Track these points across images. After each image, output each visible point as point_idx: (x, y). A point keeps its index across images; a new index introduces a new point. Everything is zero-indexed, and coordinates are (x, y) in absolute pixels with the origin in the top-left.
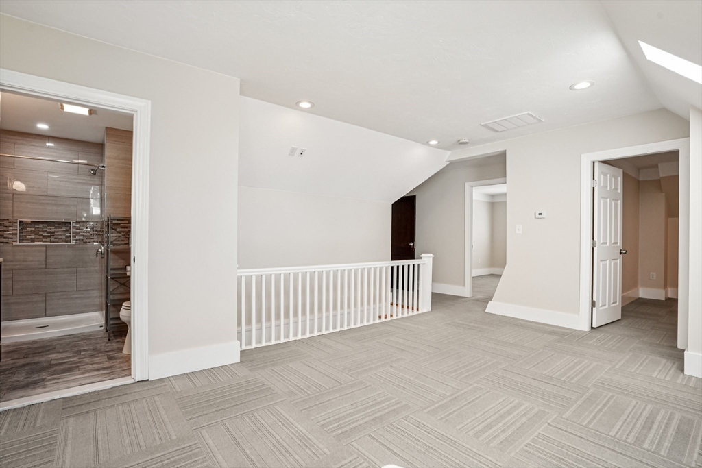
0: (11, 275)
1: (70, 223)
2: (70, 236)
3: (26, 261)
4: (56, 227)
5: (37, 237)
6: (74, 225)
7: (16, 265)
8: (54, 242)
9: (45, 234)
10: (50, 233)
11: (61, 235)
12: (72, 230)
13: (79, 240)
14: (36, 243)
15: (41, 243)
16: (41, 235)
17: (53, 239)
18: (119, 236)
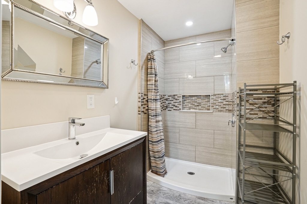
0: (178, 131)
1: (210, 95)
2: (210, 106)
3: (186, 123)
4: (202, 99)
5: (192, 106)
6: (212, 97)
7: (181, 125)
8: (201, 110)
9: (196, 104)
10: (199, 103)
11: (205, 105)
12: (211, 101)
13: (216, 109)
14: (192, 110)
15: (194, 110)
16: (194, 104)
17: (200, 107)
18: (252, 109)
